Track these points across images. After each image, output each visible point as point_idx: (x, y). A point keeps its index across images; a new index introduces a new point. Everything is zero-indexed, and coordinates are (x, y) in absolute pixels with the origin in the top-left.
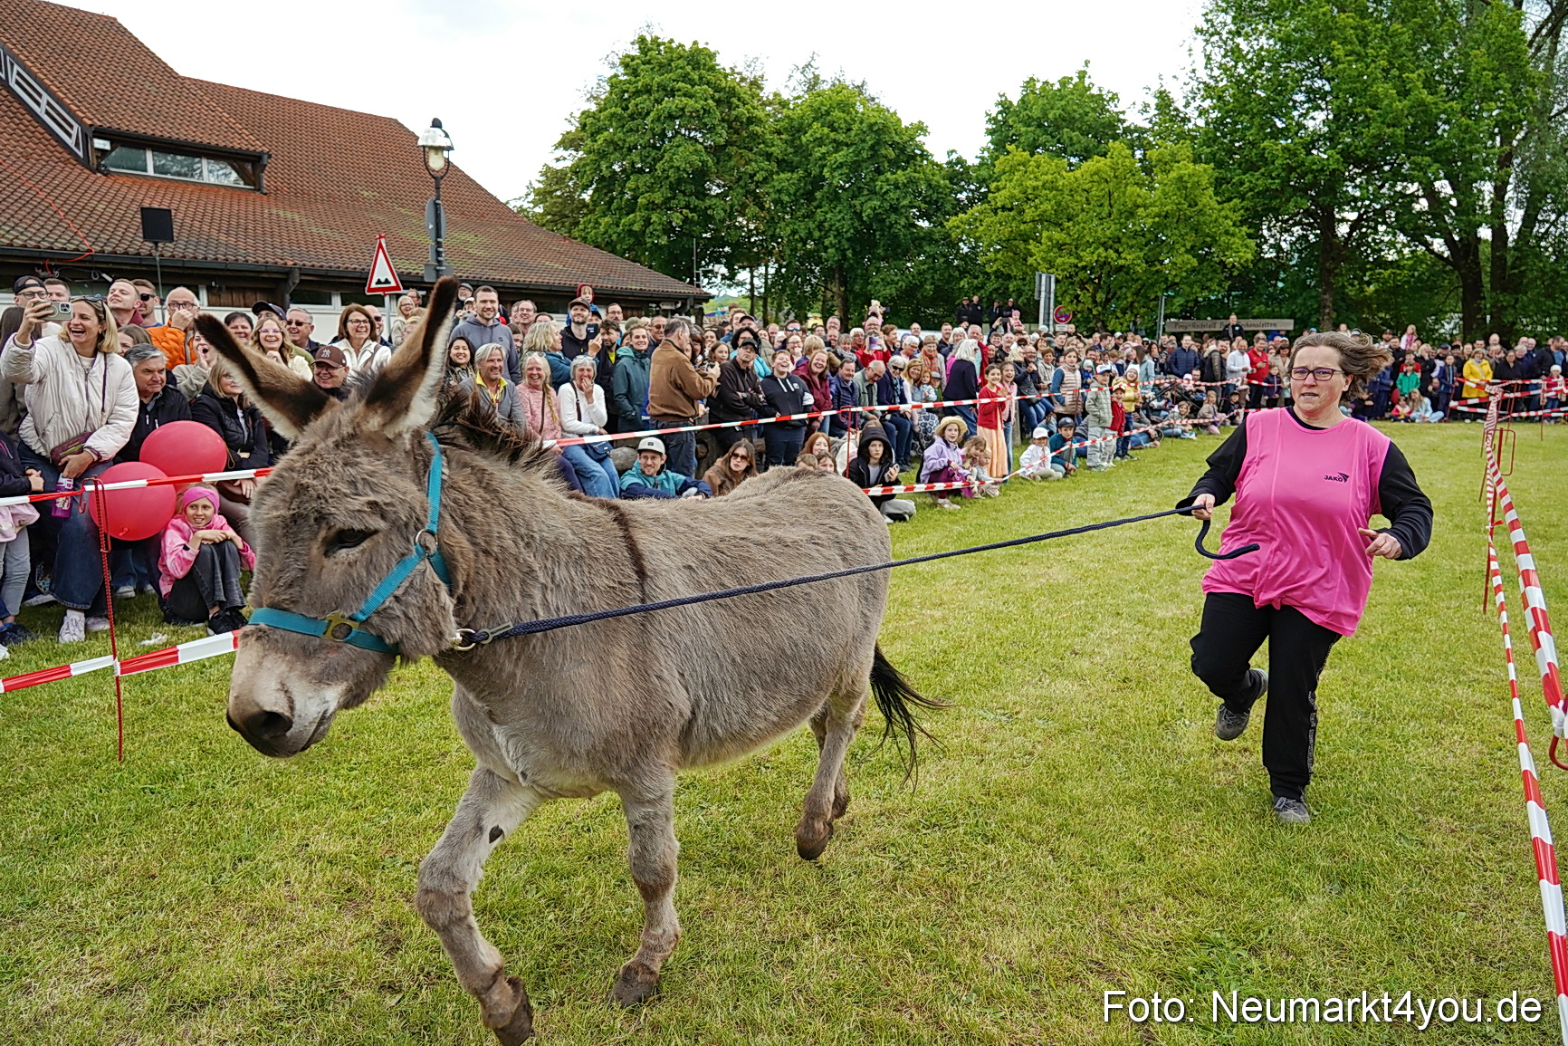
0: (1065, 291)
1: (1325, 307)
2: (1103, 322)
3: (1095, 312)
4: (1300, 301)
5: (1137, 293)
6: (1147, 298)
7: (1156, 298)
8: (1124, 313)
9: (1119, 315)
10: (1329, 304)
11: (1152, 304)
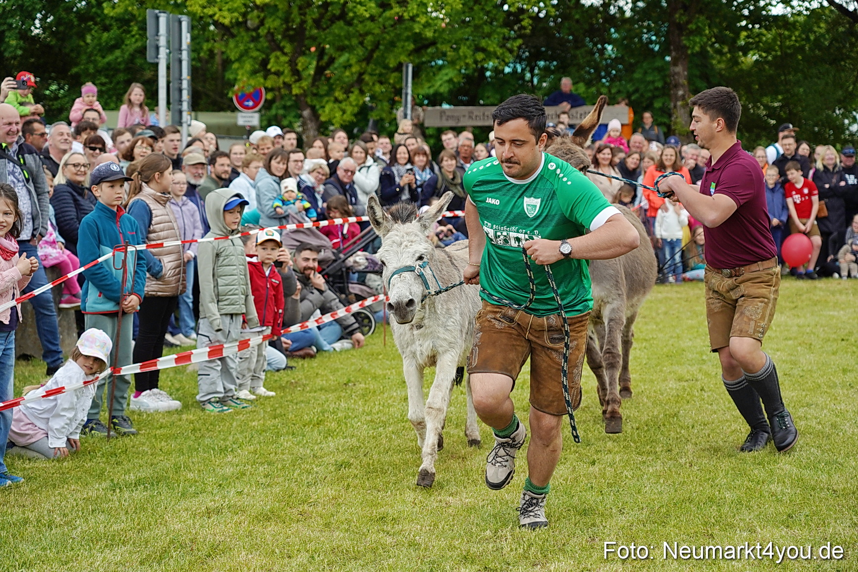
0: (245, 54)
1: (676, 86)
2: (313, 108)
3: (296, 91)
4: (637, 75)
5: (368, 59)
6: (386, 67)
7: (399, 68)
8: (348, 91)
9: (339, 94)
10: (683, 81)
11: (392, 78)
